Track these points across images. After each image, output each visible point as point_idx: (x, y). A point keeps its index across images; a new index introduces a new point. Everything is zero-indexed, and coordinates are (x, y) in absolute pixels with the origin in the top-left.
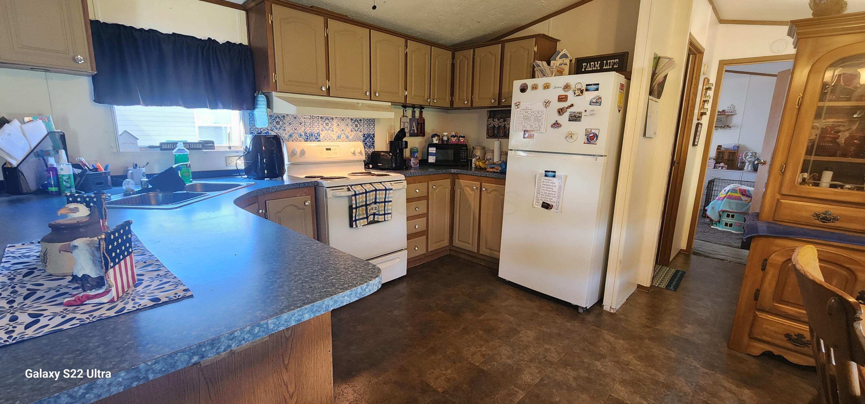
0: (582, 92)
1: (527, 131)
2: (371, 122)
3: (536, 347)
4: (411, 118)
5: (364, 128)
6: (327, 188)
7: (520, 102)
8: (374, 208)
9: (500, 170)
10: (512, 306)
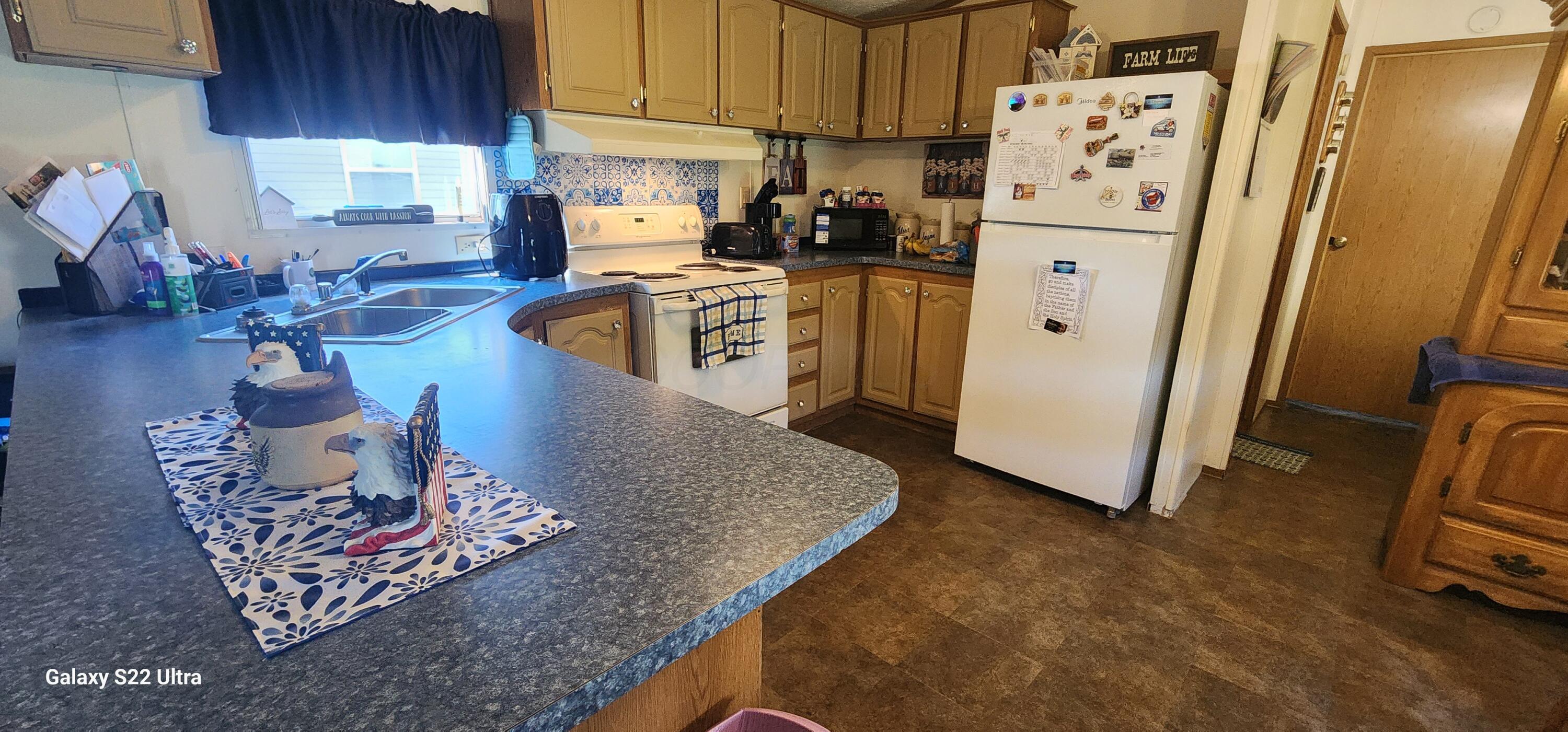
0: (1137, 110)
1: (1022, 187)
2: (712, 166)
3: (1045, 582)
4: (782, 158)
5: (700, 179)
6: (652, 295)
7: (1009, 130)
8: (735, 333)
9: (956, 259)
10: (986, 507)
